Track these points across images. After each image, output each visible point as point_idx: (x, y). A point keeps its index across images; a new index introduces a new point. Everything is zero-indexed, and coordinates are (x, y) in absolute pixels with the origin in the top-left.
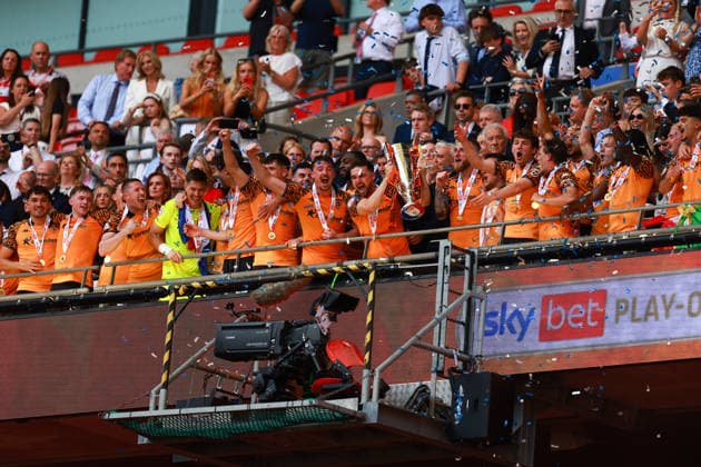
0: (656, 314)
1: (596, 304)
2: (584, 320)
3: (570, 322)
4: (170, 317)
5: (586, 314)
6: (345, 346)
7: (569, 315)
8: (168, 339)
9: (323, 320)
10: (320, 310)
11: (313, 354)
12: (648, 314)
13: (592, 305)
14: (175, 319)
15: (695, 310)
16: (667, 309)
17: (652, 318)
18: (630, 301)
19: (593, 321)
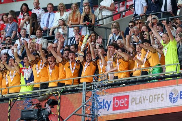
0: (141, 102)
1: (127, 99)
2: (124, 104)
3: (120, 105)
4: (9, 108)
5: (124, 102)
6: (55, 116)
7: (120, 102)
8: (9, 115)
9: (48, 108)
10: (47, 105)
11: (45, 119)
12: (139, 102)
13: (126, 99)
14: (11, 109)
15: (151, 100)
16: (144, 100)
17: (140, 103)
18: (135, 98)
19: (126, 104)
